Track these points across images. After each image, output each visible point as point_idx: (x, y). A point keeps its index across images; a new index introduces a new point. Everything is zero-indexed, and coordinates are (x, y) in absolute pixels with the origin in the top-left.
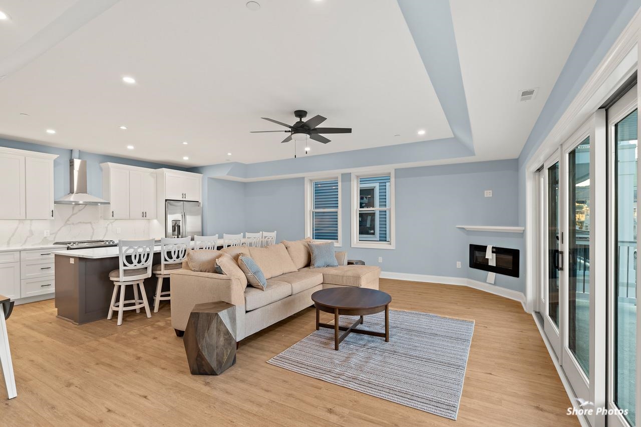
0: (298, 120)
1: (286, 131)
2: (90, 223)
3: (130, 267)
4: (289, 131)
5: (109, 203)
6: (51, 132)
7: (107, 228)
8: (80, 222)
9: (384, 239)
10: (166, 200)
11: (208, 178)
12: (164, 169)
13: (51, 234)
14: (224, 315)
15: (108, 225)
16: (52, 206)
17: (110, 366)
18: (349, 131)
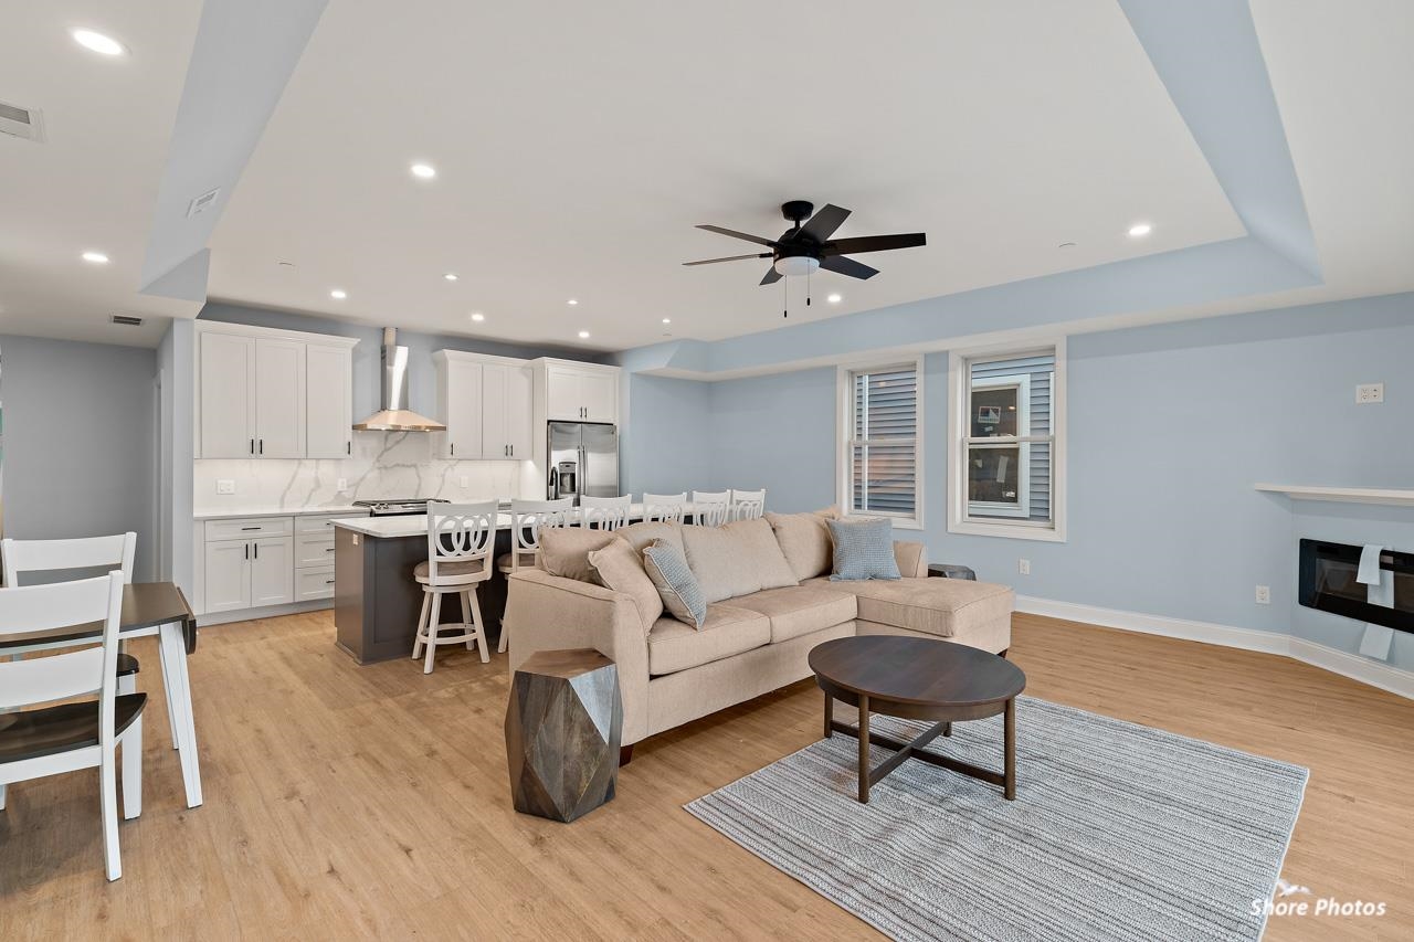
0: (791, 224)
1: (762, 256)
2: (415, 466)
3: (449, 557)
4: (770, 255)
5: (444, 429)
6: (339, 294)
7: (443, 476)
8: (398, 465)
9: (1043, 513)
10: (549, 422)
11: (632, 374)
12: (546, 359)
13: (348, 487)
14: (584, 684)
15: (446, 470)
16: (349, 434)
17: (376, 762)
18: (918, 240)
